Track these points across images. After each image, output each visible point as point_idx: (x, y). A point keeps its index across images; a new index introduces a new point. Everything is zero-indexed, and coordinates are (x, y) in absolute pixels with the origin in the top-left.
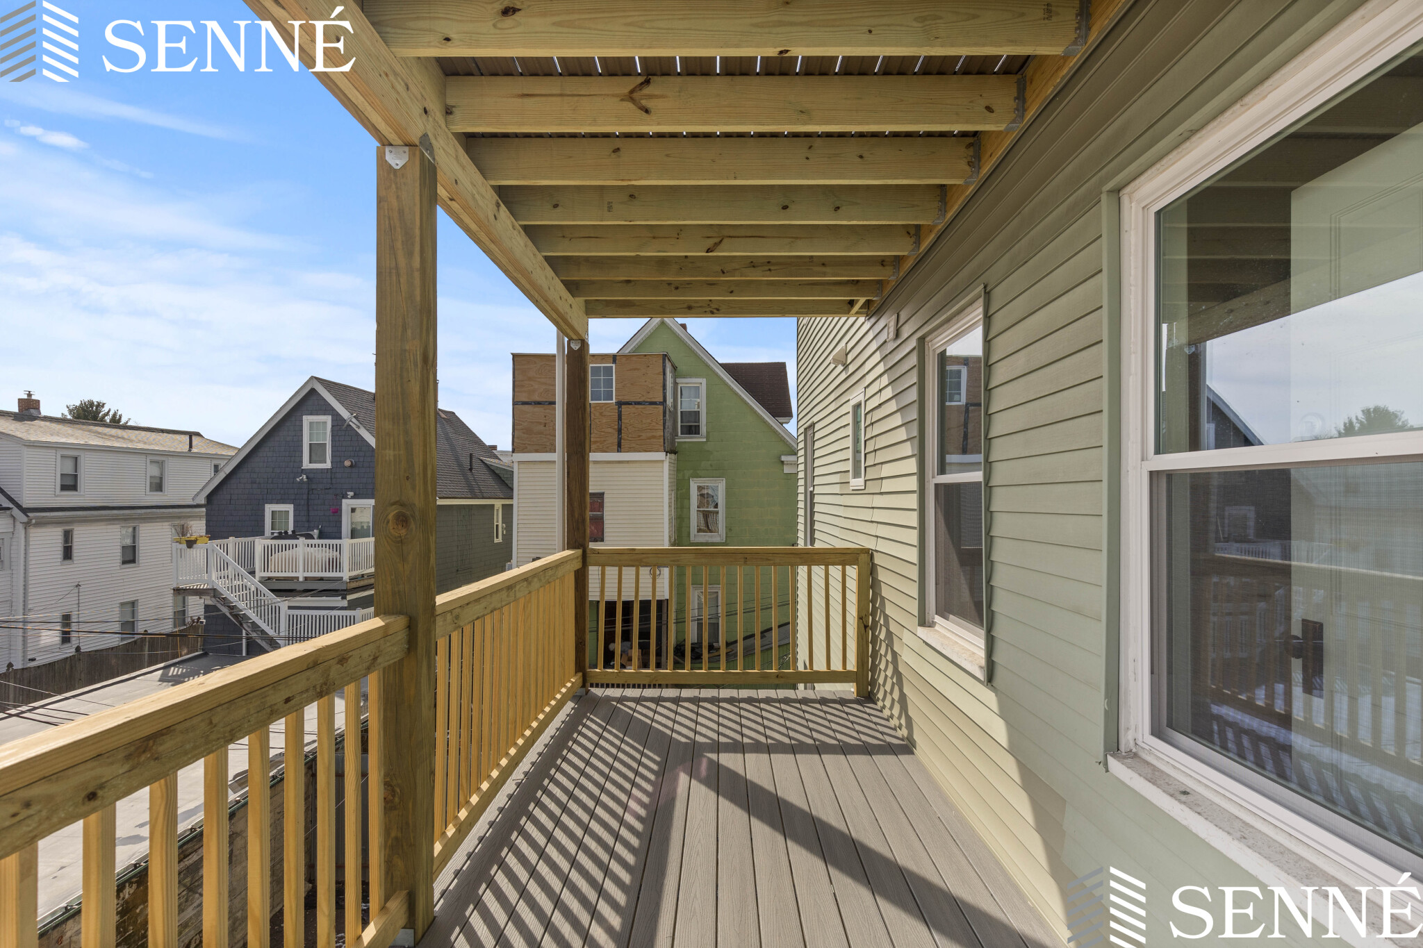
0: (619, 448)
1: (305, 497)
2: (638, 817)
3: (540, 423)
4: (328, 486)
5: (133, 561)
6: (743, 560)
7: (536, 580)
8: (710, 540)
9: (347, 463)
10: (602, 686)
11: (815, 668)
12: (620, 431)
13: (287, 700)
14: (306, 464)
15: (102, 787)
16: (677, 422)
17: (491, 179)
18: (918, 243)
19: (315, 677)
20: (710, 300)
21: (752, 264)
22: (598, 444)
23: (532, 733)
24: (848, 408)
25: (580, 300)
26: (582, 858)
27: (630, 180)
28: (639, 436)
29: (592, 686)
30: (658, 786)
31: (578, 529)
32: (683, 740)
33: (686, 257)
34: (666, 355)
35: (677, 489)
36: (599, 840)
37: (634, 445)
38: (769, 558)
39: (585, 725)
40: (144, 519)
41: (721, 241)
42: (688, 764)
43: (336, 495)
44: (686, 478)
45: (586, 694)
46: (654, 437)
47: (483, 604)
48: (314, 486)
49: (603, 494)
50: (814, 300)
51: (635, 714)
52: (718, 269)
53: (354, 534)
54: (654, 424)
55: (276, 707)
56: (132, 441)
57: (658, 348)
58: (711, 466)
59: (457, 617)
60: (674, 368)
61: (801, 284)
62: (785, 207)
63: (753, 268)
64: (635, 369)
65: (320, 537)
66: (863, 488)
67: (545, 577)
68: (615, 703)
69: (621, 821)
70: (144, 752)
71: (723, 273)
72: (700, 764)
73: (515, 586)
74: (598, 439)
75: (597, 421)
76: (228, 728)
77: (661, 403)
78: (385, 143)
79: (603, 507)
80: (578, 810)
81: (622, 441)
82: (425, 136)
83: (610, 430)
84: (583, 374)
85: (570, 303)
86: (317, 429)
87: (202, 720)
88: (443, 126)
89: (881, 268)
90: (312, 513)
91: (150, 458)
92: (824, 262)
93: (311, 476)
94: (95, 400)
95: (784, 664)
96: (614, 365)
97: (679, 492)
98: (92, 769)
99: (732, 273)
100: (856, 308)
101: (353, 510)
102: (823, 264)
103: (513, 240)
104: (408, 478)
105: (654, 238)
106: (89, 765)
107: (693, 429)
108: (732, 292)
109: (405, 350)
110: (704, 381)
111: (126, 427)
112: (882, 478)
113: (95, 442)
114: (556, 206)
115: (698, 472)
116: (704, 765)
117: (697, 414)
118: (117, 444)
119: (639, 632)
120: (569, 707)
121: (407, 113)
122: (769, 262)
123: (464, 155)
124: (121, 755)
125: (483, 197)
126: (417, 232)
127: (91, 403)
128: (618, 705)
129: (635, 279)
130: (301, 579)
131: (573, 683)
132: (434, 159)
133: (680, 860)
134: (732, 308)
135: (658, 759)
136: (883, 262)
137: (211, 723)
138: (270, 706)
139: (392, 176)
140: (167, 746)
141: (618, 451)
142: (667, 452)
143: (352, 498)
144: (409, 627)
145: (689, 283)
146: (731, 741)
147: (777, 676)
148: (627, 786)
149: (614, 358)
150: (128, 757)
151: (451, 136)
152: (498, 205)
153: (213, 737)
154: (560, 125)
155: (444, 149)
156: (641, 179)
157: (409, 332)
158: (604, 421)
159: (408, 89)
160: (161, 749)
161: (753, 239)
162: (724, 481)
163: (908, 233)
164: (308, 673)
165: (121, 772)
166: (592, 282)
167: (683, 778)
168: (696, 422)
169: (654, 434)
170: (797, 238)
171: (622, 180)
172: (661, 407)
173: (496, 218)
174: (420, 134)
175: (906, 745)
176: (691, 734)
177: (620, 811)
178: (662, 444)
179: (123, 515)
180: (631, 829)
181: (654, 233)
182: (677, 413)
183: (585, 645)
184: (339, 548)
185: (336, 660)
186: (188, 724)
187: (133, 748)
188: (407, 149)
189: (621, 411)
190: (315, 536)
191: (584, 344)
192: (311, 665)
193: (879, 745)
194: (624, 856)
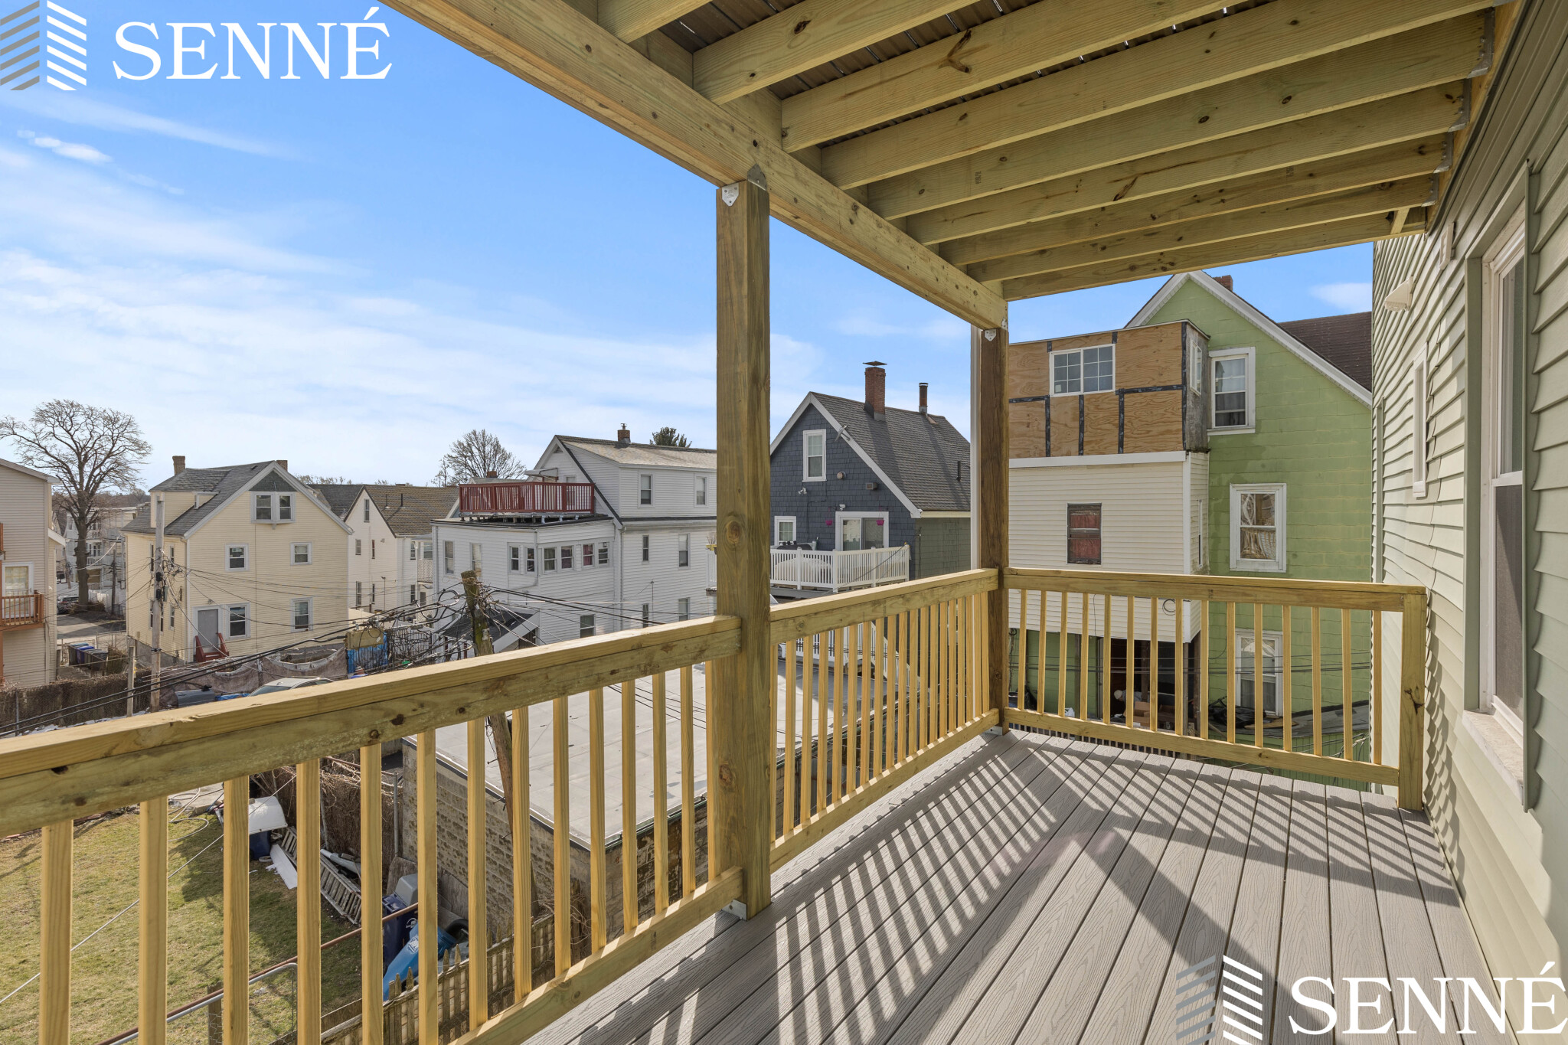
0: (1121, 447)
1: (805, 509)
2: (999, 874)
3: (1023, 423)
4: (824, 498)
5: (686, 564)
6: (1207, 593)
7: (917, 597)
8: (1261, 569)
9: (839, 476)
10: (1022, 728)
11: (1384, 763)
12: (1121, 427)
13: (613, 672)
14: (806, 478)
15: (468, 705)
16: (1210, 410)
17: (842, 185)
18: (1466, 108)
19: (640, 658)
20: (1162, 254)
21: (1196, 199)
22: (1093, 445)
23: (915, 760)
24: (1412, 375)
25: (994, 284)
26: (921, 896)
27: (978, 147)
28: (1149, 432)
29: (1011, 726)
30: (1038, 850)
31: (994, 545)
32: (1095, 806)
33: (1103, 209)
34: (1186, 323)
35: (1210, 499)
36: (946, 884)
37: (1140, 444)
38: (1248, 592)
39: (987, 767)
40: (694, 528)
41: (1134, 181)
42: (1088, 834)
43: (830, 507)
44: (1224, 483)
45: (1004, 734)
46: (1169, 432)
47: (838, 616)
48: (812, 499)
49: (1100, 505)
50: (1325, 224)
51: (1051, 767)
52: (1147, 215)
53: (846, 546)
54: (1169, 415)
55: (602, 676)
56: (685, 461)
57: (1180, 315)
58: (1263, 466)
59: (802, 625)
60: (1205, 339)
61: (1289, 208)
62: (1204, 120)
63: (1197, 205)
64: (1142, 347)
65: (818, 548)
66: (1424, 495)
67: (932, 596)
68: (1032, 750)
69: (979, 872)
70: (497, 688)
71: (1154, 218)
72: (1103, 837)
73: (885, 602)
74: (1094, 439)
75: (1091, 416)
76: (562, 685)
77: (1179, 387)
78: (722, 185)
79: (1100, 523)
80: (939, 849)
81: (1125, 439)
82: (756, 167)
83: (1108, 426)
84: (998, 367)
85: (973, 290)
86: (814, 443)
87: (541, 675)
88: (778, 151)
89: (1420, 157)
90: (810, 525)
91: (697, 475)
92: (1311, 172)
93: (810, 488)
94: (670, 427)
95: (1361, 752)
96: (1114, 345)
97: (1213, 503)
98: (462, 692)
99: (1167, 215)
100: (1399, 223)
101: (845, 523)
102: (1311, 175)
103: (879, 239)
104: (739, 491)
105: (1047, 198)
106: (460, 689)
107: (1236, 417)
108: (1180, 239)
109: (737, 373)
110: (1252, 351)
111: (689, 450)
112: (1441, 480)
113: (662, 463)
114: (921, 192)
115: (1243, 475)
116: (1109, 838)
117: (1241, 397)
118: (675, 464)
119: (1159, 683)
120: (977, 743)
121: (733, 153)
122: (1221, 191)
123: (806, 171)
124: (481, 687)
125: (833, 205)
126: (746, 261)
127: (667, 429)
128: (1036, 753)
129: (1051, 247)
130: (799, 588)
131: (982, 719)
132: (766, 186)
133: (1024, 930)
134: (1192, 258)
135: (1052, 819)
136: (1421, 149)
137: (547, 677)
138: (598, 674)
139: (727, 214)
140: (513, 687)
141: (1119, 453)
142: (1188, 451)
143: (844, 510)
144: (741, 627)
145: (1120, 239)
146: (1159, 822)
147: (1260, 755)
148: (1003, 839)
149: (1114, 336)
150: (486, 690)
151: (788, 157)
152: (855, 208)
153: (548, 688)
154: (879, 115)
155: (779, 173)
156: (991, 141)
157: (740, 355)
158: (1101, 415)
159: (733, 130)
160: (509, 689)
161: (1179, 168)
162: (1285, 488)
163: (1449, 97)
164: (633, 653)
165: (481, 698)
166: (1001, 261)
167: (1073, 847)
168: (1239, 408)
169: (1170, 428)
170: (1246, 152)
171: (970, 149)
172: (1179, 393)
173: (851, 222)
174: (748, 167)
175: (1451, 892)
176: (1109, 803)
177: (982, 861)
178: (1181, 439)
179: (680, 524)
180: (985, 883)
181: (1047, 192)
182: (1209, 397)
183: (1001, 678)
184: (829, 559)
185: (660, 647)
186: (529, 675)
187: (489, 684)
188: (737, 185)
189: (1123, 402)
190: (813, 548)
191: (1001, 333)
192: (635, 647)
193: (1399, 879)
194: (964, 907)
